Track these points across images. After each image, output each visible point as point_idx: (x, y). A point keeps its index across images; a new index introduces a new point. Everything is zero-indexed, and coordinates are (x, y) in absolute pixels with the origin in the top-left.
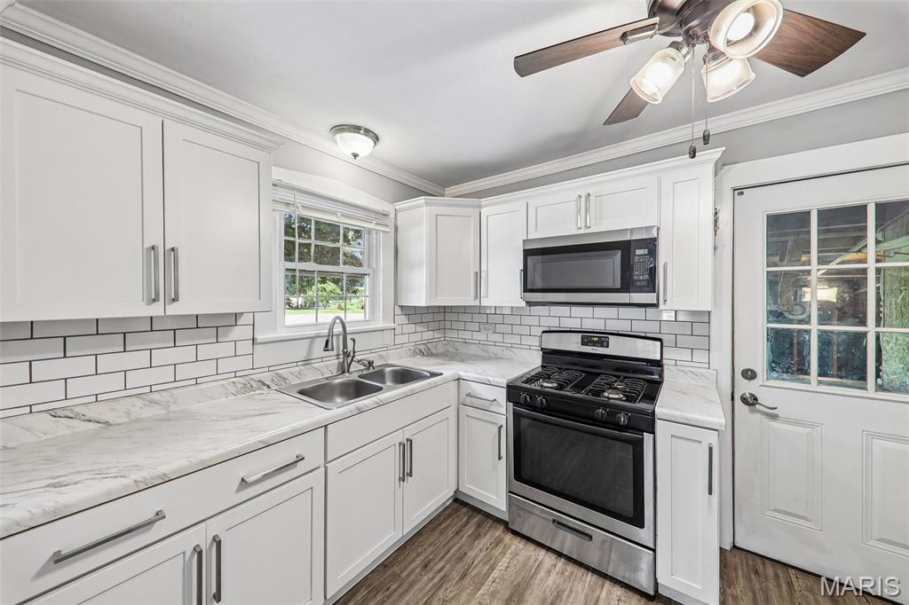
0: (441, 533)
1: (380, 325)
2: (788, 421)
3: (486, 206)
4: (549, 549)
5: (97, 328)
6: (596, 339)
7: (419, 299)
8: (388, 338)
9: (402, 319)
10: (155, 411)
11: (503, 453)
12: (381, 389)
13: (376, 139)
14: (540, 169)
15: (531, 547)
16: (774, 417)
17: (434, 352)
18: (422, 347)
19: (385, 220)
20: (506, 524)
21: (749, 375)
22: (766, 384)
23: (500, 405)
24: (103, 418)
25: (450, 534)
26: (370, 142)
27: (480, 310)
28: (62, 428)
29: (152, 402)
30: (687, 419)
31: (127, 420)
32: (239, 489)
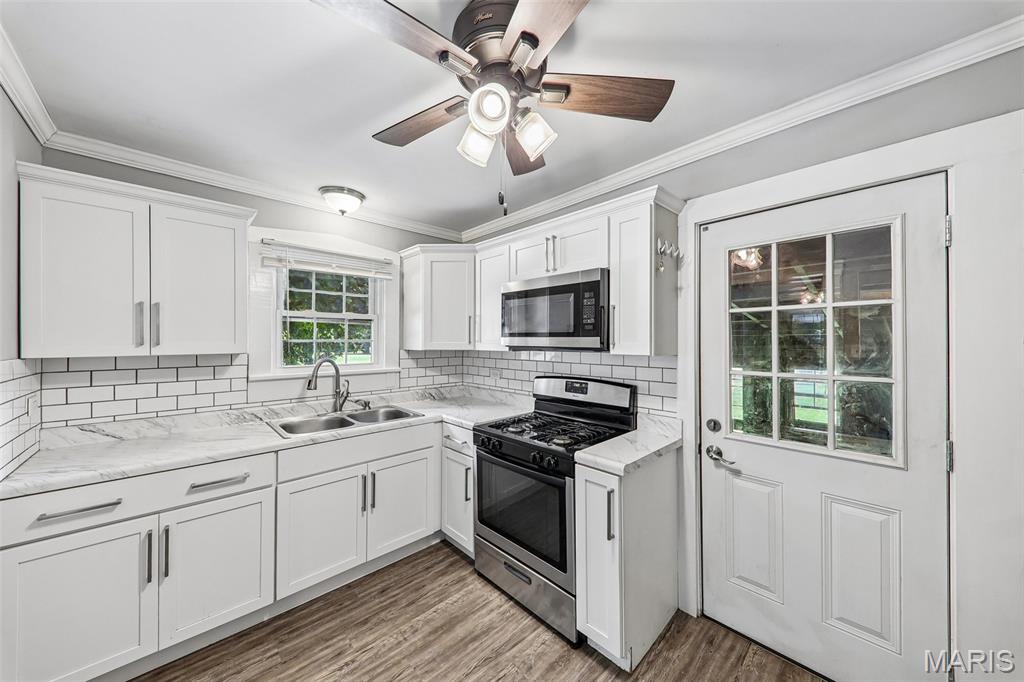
0: (413, 567)
1: (383, 368)
2: (752, 479)
3: (481, 250)
4: (503, 592)
5: (116, 364)
6: (578, 385)
7: (418, 344)
8: (393, 381)
9: (411, 363)
10: (159, 432)
11: (471, 495)
12: (353, 424)
13: (362, 197)
14: (533, 211)
15: (489, 588)
16: (737, 473)
17: (448, 396)
18: (433, 392)
19: (388, 269)
20: (471, 562)
21: (715, 426)
22: (729, 436)
23: (469, 447)
24: (117, 434)
25: (420, 568)
26: (356, 201)
27: (478, 354)
28: (87, 438)
29: (156, 424)
30: (596, 463)
31: (136, 437)
32: (189, 493)
